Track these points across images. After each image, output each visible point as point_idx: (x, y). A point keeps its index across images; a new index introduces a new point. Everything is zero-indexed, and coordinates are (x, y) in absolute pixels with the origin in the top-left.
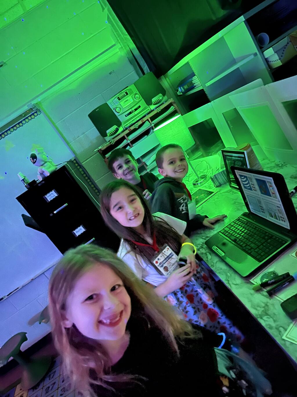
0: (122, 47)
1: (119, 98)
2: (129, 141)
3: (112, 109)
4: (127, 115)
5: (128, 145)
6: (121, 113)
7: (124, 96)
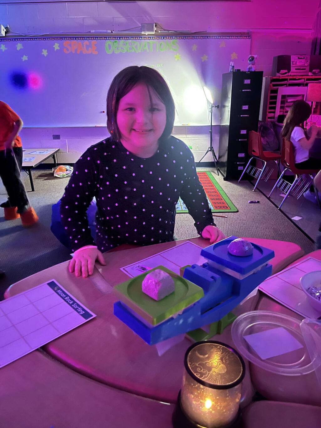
0: (314, 33)
1: (299, 58)
2: (288, 83)
3: (291, 61)
4: (296, 69)
5: (286, 84)
6: (294, 66)
7: (302, 58)
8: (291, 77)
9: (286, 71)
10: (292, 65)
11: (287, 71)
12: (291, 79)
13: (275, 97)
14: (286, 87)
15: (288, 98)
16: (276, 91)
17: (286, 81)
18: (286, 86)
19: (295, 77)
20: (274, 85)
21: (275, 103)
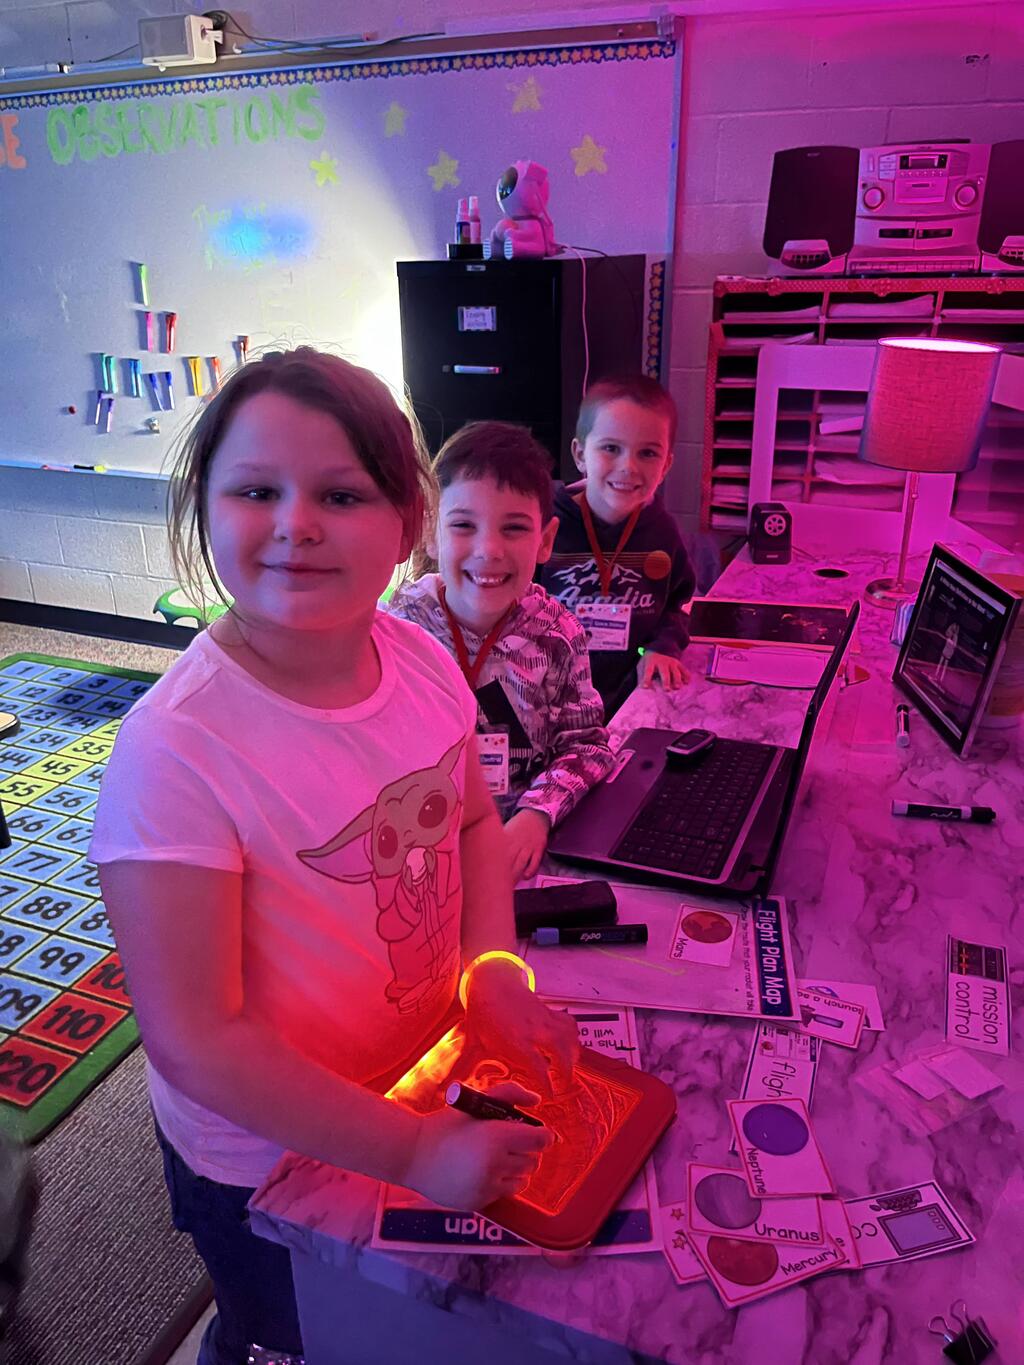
1: (904, 163)
2: (823, 320)
3: (860, 183)
5: (814, 328)
6: (874, 213)
7: (928, 164)
8: (842, 286)
9: (821, 245)
10: (860, 209)
11: (827, 248)
12: (838, 298)
13: (746, 399)
14: (816, 341)
15: (822, 409)
16: (747, 365)
17: (813, 311)
18: (811, 335)
19: (866, 285)
20: (732, 331)
21: (745, 430)
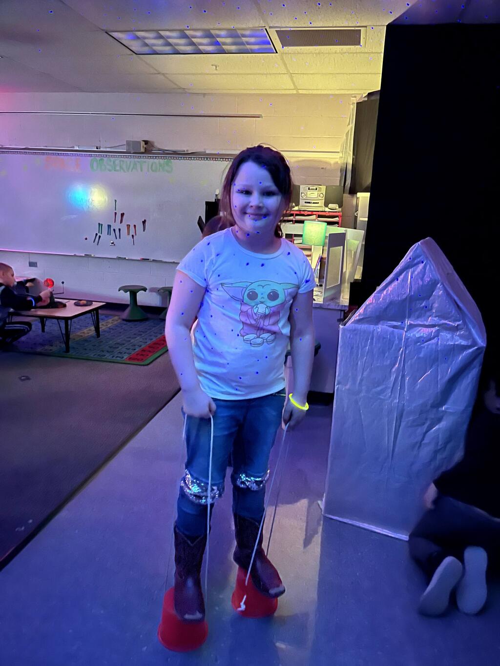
0: (342, 157)
1: (309, 189)
2: (294, 219)
3: (301, 192)
4: (305, 202)
5: (292, 221)
6: (303, 198)
7: (313, 189)
8: (298, 213)
10: (301, 197)
11: (295, 205)
14: (293, 224)
15: (295, 238)
17: (292, 217)
19: (302, 213)
